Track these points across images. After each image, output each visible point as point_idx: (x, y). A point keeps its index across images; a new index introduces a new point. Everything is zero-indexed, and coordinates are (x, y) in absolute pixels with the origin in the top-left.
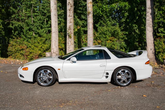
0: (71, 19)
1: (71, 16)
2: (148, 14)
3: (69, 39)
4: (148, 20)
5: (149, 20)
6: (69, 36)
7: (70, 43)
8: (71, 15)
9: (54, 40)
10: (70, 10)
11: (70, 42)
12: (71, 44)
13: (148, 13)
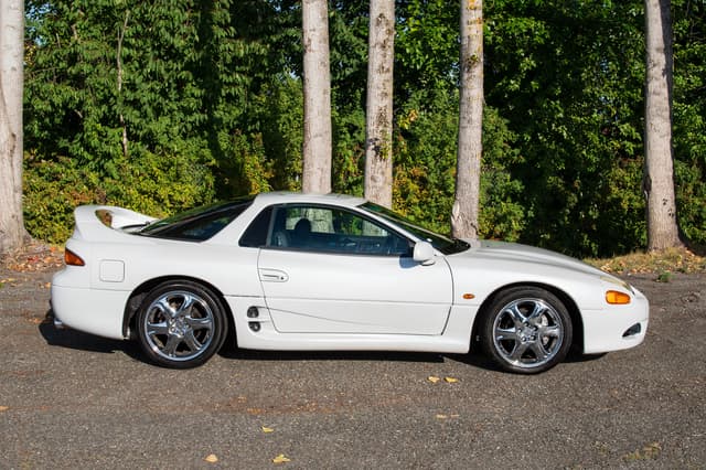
0: (387, 84)
1: (388, 70)
2: (656, 69)
3: (379, 163)
4: (654, 93)
5: (659, 94)
6: (377, 149)
7: (380, 176)
8: (386, 66)
9: (316, 165)
10: (383, 47)
11: (383, 173)
12: (385, 182)
13: (654, 65)
